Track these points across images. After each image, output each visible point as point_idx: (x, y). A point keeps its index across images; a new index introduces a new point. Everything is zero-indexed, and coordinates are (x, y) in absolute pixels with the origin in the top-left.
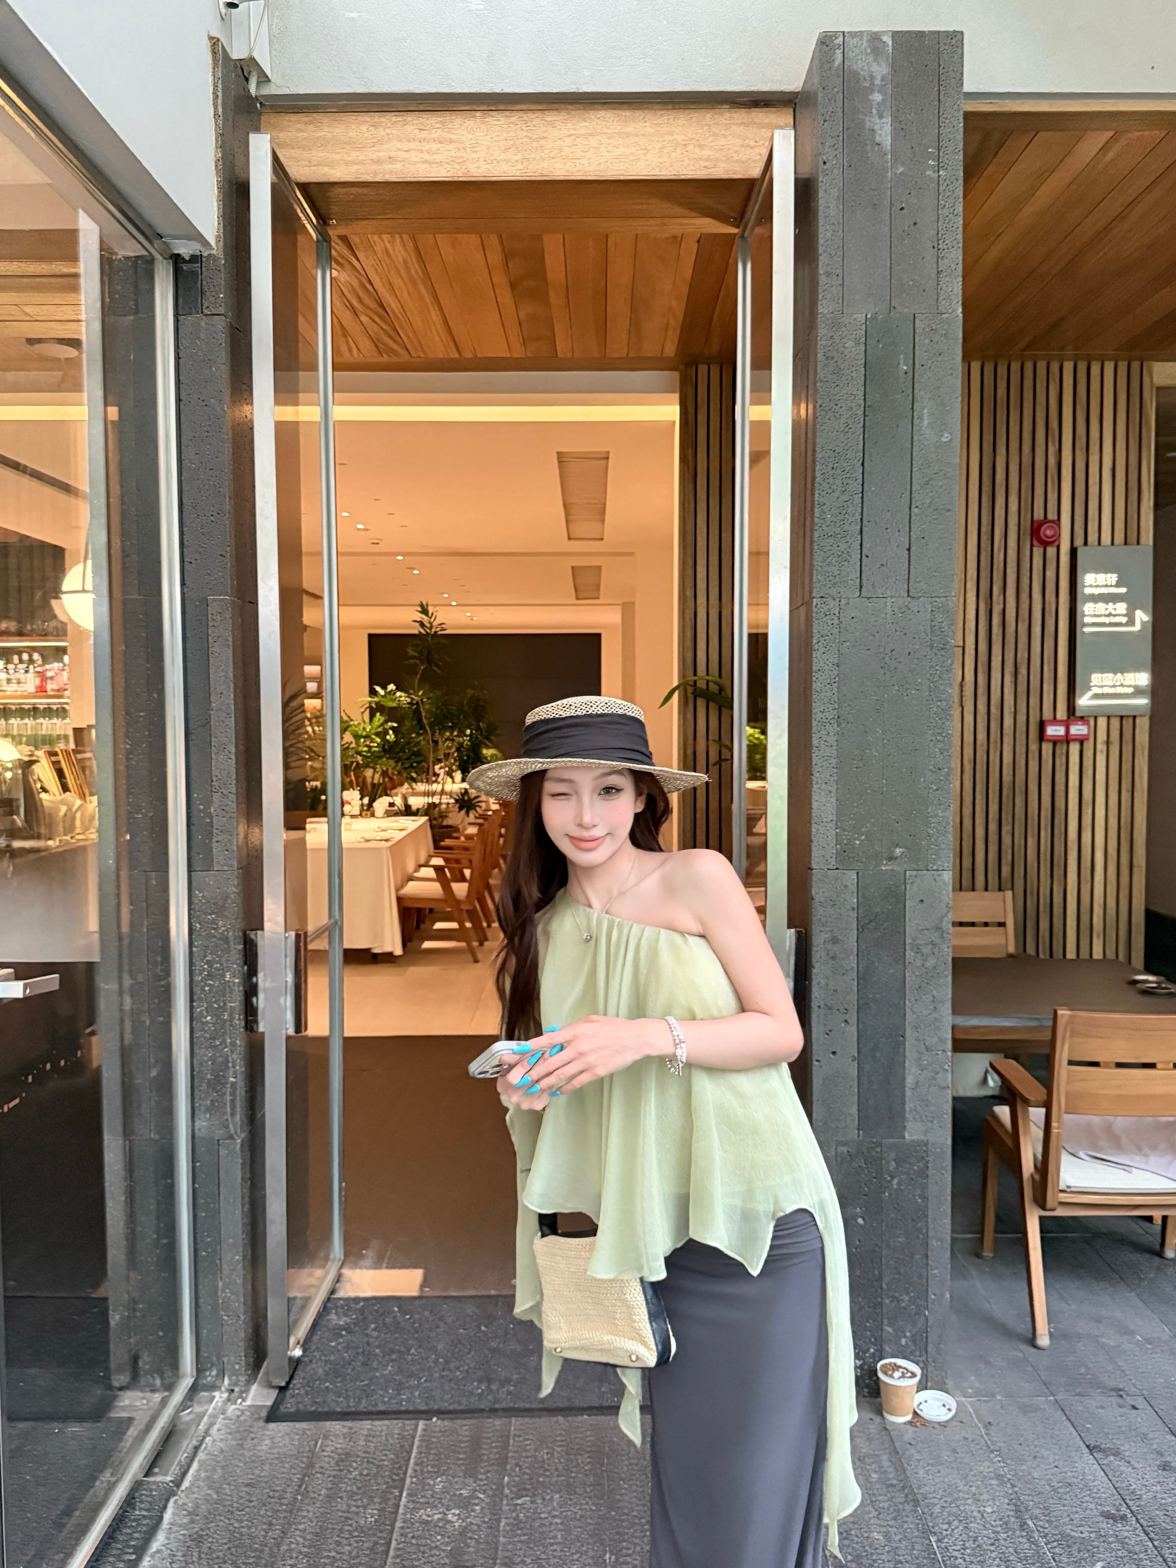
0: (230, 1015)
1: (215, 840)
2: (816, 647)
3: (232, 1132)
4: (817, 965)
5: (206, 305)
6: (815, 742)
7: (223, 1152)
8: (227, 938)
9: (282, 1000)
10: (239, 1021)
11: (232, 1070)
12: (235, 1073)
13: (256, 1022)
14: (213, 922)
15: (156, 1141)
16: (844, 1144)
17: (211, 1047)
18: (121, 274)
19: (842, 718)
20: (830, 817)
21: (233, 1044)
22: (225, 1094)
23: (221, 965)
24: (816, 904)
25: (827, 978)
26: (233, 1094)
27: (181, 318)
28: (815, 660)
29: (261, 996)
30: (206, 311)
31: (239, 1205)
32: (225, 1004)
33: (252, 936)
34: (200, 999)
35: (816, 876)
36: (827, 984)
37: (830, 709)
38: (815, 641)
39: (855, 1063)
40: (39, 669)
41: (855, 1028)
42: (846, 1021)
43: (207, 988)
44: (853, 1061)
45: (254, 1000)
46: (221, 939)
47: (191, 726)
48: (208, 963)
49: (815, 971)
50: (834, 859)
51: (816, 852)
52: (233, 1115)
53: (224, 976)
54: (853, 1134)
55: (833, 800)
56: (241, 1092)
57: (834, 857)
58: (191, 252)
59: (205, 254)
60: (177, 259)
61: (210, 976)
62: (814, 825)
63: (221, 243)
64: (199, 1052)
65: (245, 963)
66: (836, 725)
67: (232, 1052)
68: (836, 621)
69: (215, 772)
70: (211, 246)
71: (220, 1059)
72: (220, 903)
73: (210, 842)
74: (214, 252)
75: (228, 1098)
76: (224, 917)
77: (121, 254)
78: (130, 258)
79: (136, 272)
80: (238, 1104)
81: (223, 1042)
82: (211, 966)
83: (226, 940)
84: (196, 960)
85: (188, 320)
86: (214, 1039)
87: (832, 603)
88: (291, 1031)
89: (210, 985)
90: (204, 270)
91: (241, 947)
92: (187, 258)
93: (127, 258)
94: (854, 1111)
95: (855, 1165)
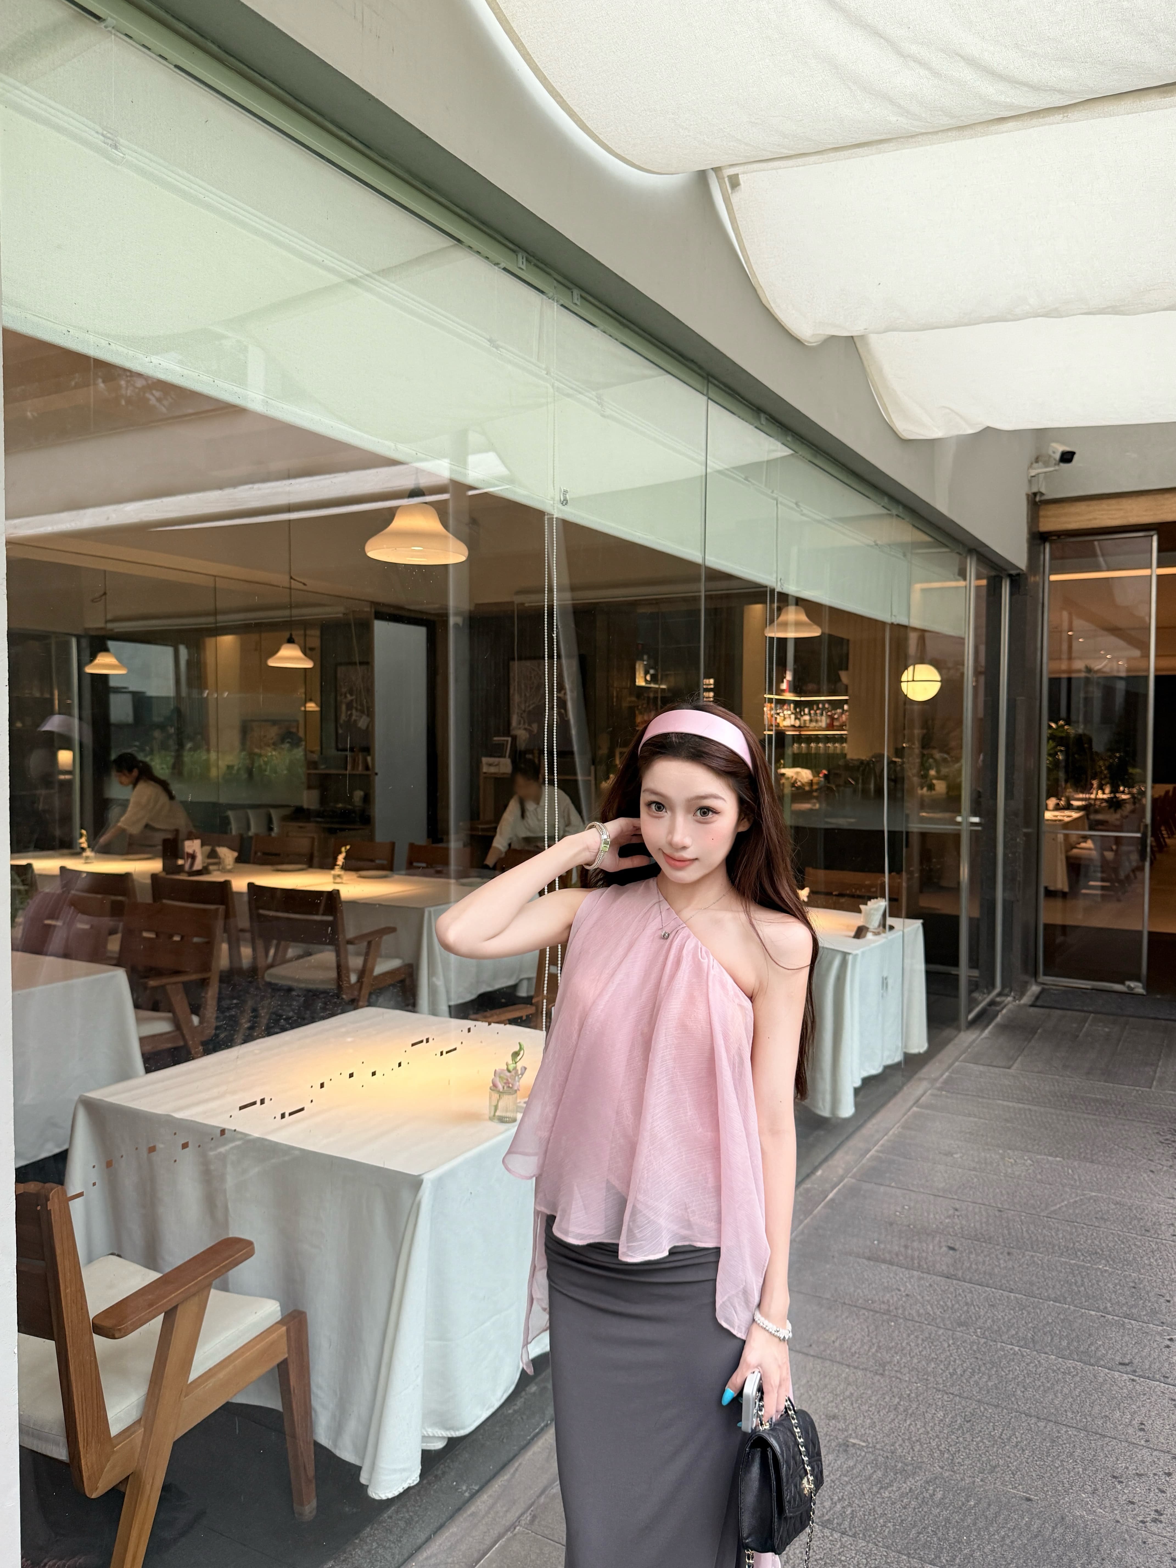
0: (1019, 854)
3: (1018, 899)
8: (1018, 825)
10: (1022, 857)
14: (1013, 819)
27: (1012, 597)
30: (1021, 593)
34: (1007, 848)
40: (829, 713)
48: (1010, 834)
56: (1022, 884)
58: (1016, 572)
59: (1021, 573)
60: (1010, 576)
70: (1023, 570)
71: (1014, 871)
74: (1025, 572)
78: (993, 576)
80: (1021, 889)
85: (1015, 599)
90: (1021, 578)
92: (1015, 575)
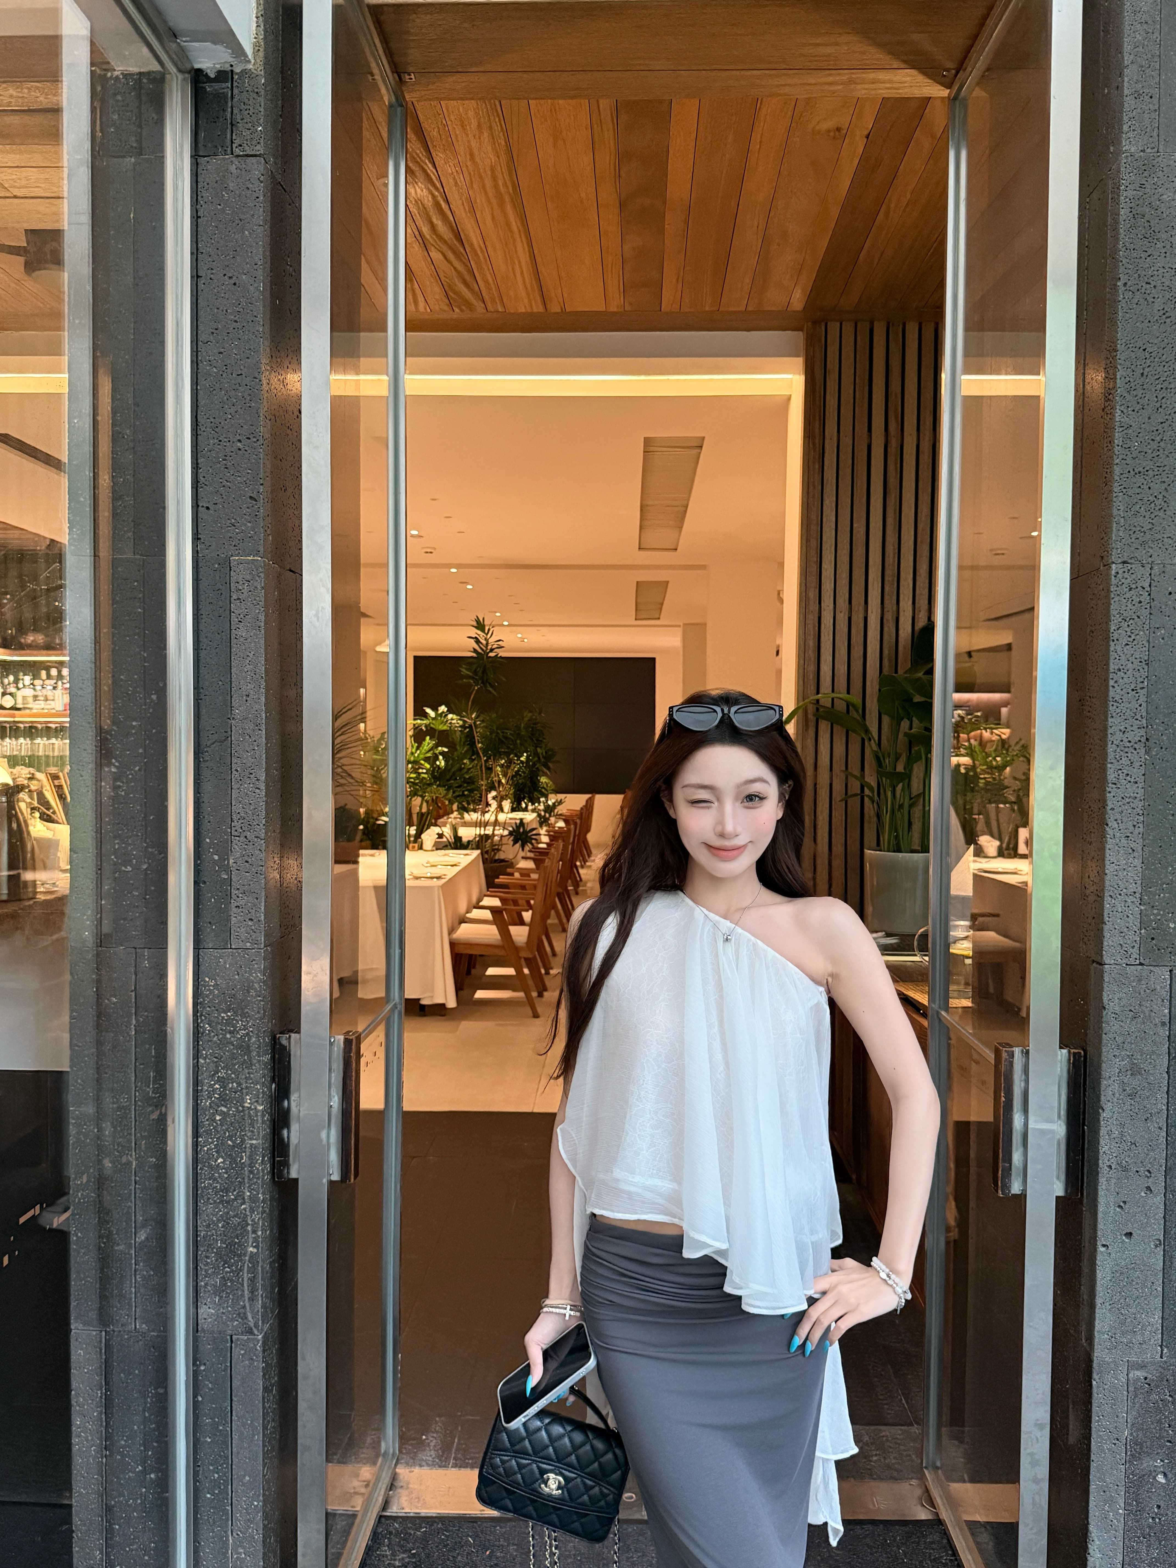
0: (250, 1157)
1: (233, 905)
2: (1116, 636)
3: (252, 1324)
4: (1108, 1106)
5: (237, 143)
6: (1111, 776)
7: (238, 1352)
8: (248, 1046)
9: (324, 1135)
10: (262, 1167)
11: (252, 1236)
12: (256, 1240)
13: (286, 1164)
14: (229, 1021)
15: (144, 1334)
16: (1142, 1367)
17: (222, 1202)
18: (119, 98)
19: (1152, 741)
20: (1132, 888)
21: (254, 1199)
22: (241, 1270)
23: (239, 1084)
24: (1107, 1015)
25: (1122, 1125)
26: (253, 1270)
27: (202, 160)
28: (1113, 655)
29: (294, 1127)
30: (237, 151)
31: (260, 1428)
32: (243, 1141)
33: (284, 1042)
34: (209, 1133)
35: (1110, 972)
36: (1122, 1134)
37: (1135, 728)
38: (1113, 628)
39: (1160, 1251)
41: (1160, 1199)
42: (1148, 1188)
43: (218, 1118)
44: (1156, 1246)
45: (285, 1132)
46: (240, 1047)
47: (204, 742)
48: (221, 1080)
49: (1104, 1115)
50: (1136, 950)
51: (1110, 940)
52: (251, 1299)
53: (242, 1101)
54: (1153, 1353)
55: (1137, 862)
56: (264, 1266)
57: (1137, 946)
58: (218, 66)
59: (237, 70)
60: (198, 77)
61: (223, 1100)
62: (1107, 899)
63: (261, 54)
64: (207, 1209)
65: (273, 1080)
66: (1143, 750)
67: (252, 1211)
68: (1145, 598)
69: (237, 808)
70: (246, 55)
71: (236, 1220)
72: (240, 996)
73: (227, 909)
74: (250, 66)
75: (246, 1276)
76: (244, 1015)
77: (119, 68)
78: (131, 75)
79: (139, 96)
80: (259, 1285)
81: (240, 1196)
82: (224, 1087)
83: (247, 1049)
84: (204, 1077)
85: (211, 165)
86: (227, 1190)
87: (1140, 571)
88: (336, 1177)
89: (223, 1114)
90: (236, 91)
91: (267, 1058)
92: (212, 76)
93: (126, 76)
94: (1156, 1319)
95: (1154, 1397)
